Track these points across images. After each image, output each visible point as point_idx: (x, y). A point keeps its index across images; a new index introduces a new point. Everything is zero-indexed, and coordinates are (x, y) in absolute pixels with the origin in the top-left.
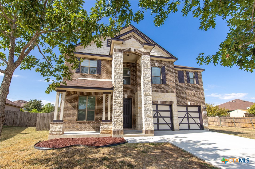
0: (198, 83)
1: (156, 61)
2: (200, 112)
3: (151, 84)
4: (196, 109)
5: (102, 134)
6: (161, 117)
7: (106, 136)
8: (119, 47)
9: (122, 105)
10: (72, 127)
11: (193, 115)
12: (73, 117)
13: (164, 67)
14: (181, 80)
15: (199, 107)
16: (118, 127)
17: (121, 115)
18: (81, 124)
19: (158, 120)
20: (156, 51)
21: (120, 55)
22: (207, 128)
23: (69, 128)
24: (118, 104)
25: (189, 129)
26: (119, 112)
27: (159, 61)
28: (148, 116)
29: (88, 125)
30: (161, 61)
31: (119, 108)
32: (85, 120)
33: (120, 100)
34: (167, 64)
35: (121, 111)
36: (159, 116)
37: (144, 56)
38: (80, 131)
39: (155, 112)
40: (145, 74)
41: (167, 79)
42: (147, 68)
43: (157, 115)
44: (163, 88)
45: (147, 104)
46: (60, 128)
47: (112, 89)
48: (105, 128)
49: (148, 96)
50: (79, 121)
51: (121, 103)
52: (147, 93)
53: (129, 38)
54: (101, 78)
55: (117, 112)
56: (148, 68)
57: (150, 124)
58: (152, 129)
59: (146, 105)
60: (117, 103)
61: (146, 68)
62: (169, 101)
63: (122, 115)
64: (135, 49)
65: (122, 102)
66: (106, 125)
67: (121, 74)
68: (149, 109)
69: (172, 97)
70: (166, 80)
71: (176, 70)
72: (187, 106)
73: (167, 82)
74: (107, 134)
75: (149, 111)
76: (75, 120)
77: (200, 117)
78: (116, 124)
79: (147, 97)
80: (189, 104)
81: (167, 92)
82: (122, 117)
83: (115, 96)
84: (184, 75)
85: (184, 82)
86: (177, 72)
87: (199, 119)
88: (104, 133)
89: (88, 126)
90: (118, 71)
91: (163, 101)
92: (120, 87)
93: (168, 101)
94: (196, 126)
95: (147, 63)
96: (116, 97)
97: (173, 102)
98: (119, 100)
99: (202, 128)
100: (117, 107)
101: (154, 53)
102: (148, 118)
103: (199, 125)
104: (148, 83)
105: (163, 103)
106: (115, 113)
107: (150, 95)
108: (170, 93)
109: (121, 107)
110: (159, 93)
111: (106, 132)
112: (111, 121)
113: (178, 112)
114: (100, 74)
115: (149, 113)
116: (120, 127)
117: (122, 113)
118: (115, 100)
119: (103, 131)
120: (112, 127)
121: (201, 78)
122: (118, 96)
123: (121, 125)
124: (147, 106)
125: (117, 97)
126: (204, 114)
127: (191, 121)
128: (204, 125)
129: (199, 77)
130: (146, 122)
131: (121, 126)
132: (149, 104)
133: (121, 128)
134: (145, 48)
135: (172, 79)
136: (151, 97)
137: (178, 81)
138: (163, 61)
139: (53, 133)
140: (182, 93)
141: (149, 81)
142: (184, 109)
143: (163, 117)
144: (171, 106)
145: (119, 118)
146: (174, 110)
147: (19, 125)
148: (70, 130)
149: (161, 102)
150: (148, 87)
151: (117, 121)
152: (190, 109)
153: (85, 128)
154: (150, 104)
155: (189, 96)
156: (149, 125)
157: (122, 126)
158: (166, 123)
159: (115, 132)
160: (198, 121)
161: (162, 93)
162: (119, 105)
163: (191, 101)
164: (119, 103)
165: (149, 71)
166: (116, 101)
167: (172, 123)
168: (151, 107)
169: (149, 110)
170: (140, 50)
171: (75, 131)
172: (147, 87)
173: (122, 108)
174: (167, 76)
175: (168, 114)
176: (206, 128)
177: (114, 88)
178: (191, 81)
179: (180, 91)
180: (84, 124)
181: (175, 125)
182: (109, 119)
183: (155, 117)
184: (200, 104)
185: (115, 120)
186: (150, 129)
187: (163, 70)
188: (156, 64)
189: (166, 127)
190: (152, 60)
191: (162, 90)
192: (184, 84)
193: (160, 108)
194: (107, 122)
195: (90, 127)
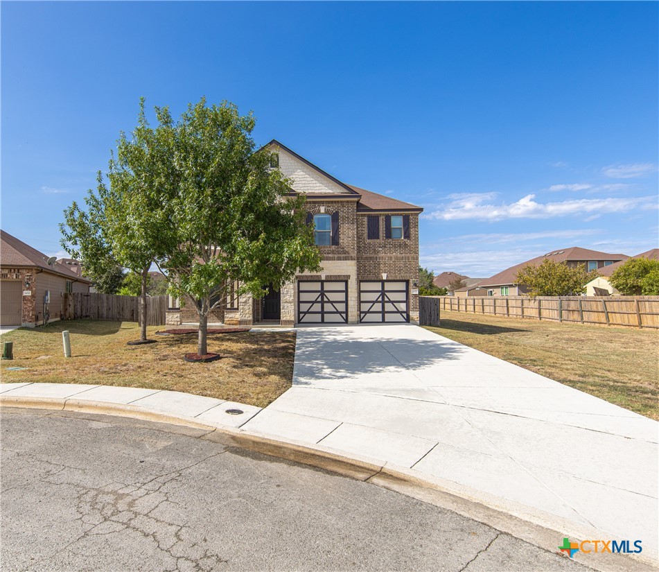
0: (407, 236)
1: (323, 202)
2: (407, 291)
4: (402, 286)
5: (226, 325)
6: (329, 302)
7: (232, 327)
10: (192, 317)
11: (392, 297)
12: (191, 304)
13: (337, 213)
14: (373, 234)
15: (407, 282)
16: (245, 316)
17: (249, 300)
19: (323, 307)
20: (323, 182)
22: (416, 320)
23: (188, 318)
25: (383, 321)
27: (328, 202)
28: (287, 301)
29: (212, 315)
30: (332, 202)
34: (343, 206)
36: (325, 299)
39: (319, 294)
41: (341, 236)
43: (322, 299)
44: (333, 252)
46: (177, 317)
48: (230, 318)
57: (289, 311)
58: (292, 319)
62: (341, 274)
63: (251, 301)
66: (231, 314)
69: (348, 268)
70: (339, 238)
71: (364, 215)
72: (383, 282)
73: (341, 241)
74: (232, 324)
76: (194, 309)
77: (407, 301)
78: (242, 312)
80: (384, 278)
81: (339, 259)
82: (250, 303)
84: (381, 223)
85: (378, 238)
86: (366, 219)
87: (405, 304)
88: (230, 324)
91: (331, 275)
93: (339, 274)
94: (398, 317)
97: (349, 276)
99: (409, 320)
101: (320, 188)
102: (286, 304)
103: (404, 315)
105: (331, 279)
108: (344, 261)
111: (232, 322)
112: (237, 309)
115: (288, 297)
116: (248, 315)
117: (250, 298)
119: (228, 321)
120: (237, 316)
121: (416, 226)
124: (286, 287)
126: (413, 295)
127: (389, 307)
128: (411, 314)
129: (412, 225)
130: (283, 309)
135: (351, 235)
137: (366, 235)
138: (335, 202)
139: (169, 323)
140: (371, 258)
142: (378, 286)
143: (332, 302)
144: (347, 282)
145: (246, 305)
146: (349, 290)
147: (107, 317)
148: (189, 321)
149: (327, 276)
151: (243, 308)
152: (388, 286)
154: (290, 284)
155: (385, 264)
156: (288, 314)
158: (338, 312)
159: (240, 322)
160: (403, 307)
161: (330, 262)
163: (389, 272)
167: (347, 312)
174: (341, 230)
175: (342, 297)
176: (412, 319)
178: (395, 234)
179: (368, 255)
181: (349, 314)
182: (236, 306)
183: (319, 302)
184: (407, 276)
185: (241, 307)
186: (288, 318)
187: (335, 217)
188: (322, 209)
189: (338, 318)
190: (314, 202)
191: (330, 255)
192: (378, 241)
193: (328, 286)
194: (233, 309)
195: (215, 318)
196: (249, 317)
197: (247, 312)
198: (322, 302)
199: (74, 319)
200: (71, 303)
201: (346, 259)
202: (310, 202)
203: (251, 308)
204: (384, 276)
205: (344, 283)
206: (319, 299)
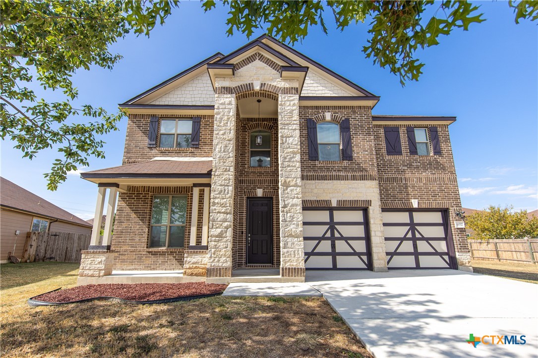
0: (438, 152)
1: (328, 108)
2: (446, 224)
3: (299, 160)
4: (437, 217)
5: (185, 276)
6: (342, 238)
7: (195, 279)
8: (227, 83)
9: (230, 209)
10: (138, 261)
12: (139, 240)
13: (347, 120)
14: (393, 148)
15: (445, 212)
16: (219, 261)
17: (226, 232)
18: (155, 254)
19: (333, 246)
21: (227, 101)
22: (467, 265)
23: (132, 263)
24: (220, 208)
25: (418, 267)
26: (221, 225)
27: (335, 108)
28: (291, 234)
29: (171, 257)
30: (340, 107)
31: (222, 216)
32: (165, 246)
33: (225, 200)
34: (354, 112)
35: (226, 224)
36: (337, 235)
37: (285, 98)
38: (154, 269)
39: (328, 226)
40: (286, 137)
41: (355, 149)
42: (290, 124)
43: (333, 234)
44: (345, 169)
45: (290, 205)
46: (100, 263)
47: (209, 174)
48: (193, 263)
49: (293, 188)
50: (151, 250)
51: (227, 207)
52: (288, 180)
53: (250, 60)
54: (201, 156)
55: (217, 226)
56: (294, 124)
57: (294, 252)
58: (301, 265)
59: (285, 209)
60: (219, 205)
61: (287, 124)
62: (359, 199)
63: (229, 233)
64: (262, 84)
65: (230, 203)
66: (196, 257)
67: (228, 142)
68: (293, 217)
69: (368, 191)
70: (352, 151)
71: (380, 126)
72: (411, 210)
73: (355, 155)
74: (197, 275)
75: (294, 222)
76: (143, 247)
77: (448, 238)
78: (214, 254)
79: (289, 189)
80: (415, 205)
81: (354, 178)
82: (228, 238)
83: (215, 191)
84: (402, 135)
85: (400, 153)
86: (382, 131)
87: (443, 243)
88: (192, 275)
89: (170, 259)
90: (223, 135)
91: (345, 199)
92: (225, 171)
93: (356, 199)
94: (437, 261)
95: (290, 113)
96: (216, 193)
97: (369, 202)
98: (223, 199)
99: (454, 265)
100: (219, 214)
102: (290, 238)
103: (446, 258)
104: (293, 157)
105: (344, 206)
106: (212, 228)
107: (296, 185)
108: (362, 181)
109: (227, 214)
110: (335, 182)
111: (196, 271)
112: (207, 247)
113: (385, 225)
114: (198, 148)
115: (292, 226)
116: (223, 259)
117: (228, 229)
118: (214, 198)
119: (190, 268)
120: (204, 260)
121: (447, 140)
122: (221, 191)
123: (225, 255)
124: (289, 210)
125: (219, 193)
126: (458, 229)
128: (457, 256)
129: (441, 139)
130: (284, 248)
131: (225, 258)
132: (293, 205)
133: (226, 262)
134: (285, 79)
135: (367, 147)
136: (298, 191)
137: (384, 151)
138: (345, 107)
139: (86, 272)
140: (394, 179)
141: (294, 153)
142: (404, 217)
143: (346, 239)
144: (365, 211)
145: (221, 240)
146: (372, 221)
148: (133, 267)
149: (339, 202)
150: (292, 166)
151: (216, 245)
152: (419, 217)
153: (163, 263)
154: (297, 205)
155: (413, 187)
156: (293, 256)
157: (227, 258)
158: (355, 253)
159: (209, 272)
160: (442, 246)
161: (342, 182)
162: (223, 211)
163: (420, 198)
164: (222, 205)
165: (295, 129)
166: (216, 201)
167: (369, 253)
168: (298, 212)
169: (294, 219)
170: (275, 84)
171: (144, 269)
172: (289, 166)
173: (230, 217)
174: (354, 141)
175: (359, 231)
176: (462, 264)
177: (213, 173)
178: (421, 150)
179: (390, 175)
180: (162, 255)
181: (375, 257)
182: (204, 243)
183: (327, 239)
184: (444, 204)
185: (212, 244)
186: (294, 264)
187: (345, 127)
188: (328, 116)
189: (355, 262)
190: (317, 107)
191: (341, 174)
192: (400, 157)
193: (339, 216)
194: (200, 248)
195: (174, 262)
196: (226, 261)
197: (223, 252)
198: (333, 239)
199: (35, 261)
200: (34, 244)
201: (363, 178)
202: (312, 107)
203: (230, 245)
204: (415, 204)
205: (361, 212)
206: (328, 235)
